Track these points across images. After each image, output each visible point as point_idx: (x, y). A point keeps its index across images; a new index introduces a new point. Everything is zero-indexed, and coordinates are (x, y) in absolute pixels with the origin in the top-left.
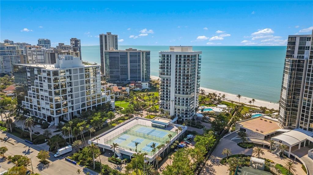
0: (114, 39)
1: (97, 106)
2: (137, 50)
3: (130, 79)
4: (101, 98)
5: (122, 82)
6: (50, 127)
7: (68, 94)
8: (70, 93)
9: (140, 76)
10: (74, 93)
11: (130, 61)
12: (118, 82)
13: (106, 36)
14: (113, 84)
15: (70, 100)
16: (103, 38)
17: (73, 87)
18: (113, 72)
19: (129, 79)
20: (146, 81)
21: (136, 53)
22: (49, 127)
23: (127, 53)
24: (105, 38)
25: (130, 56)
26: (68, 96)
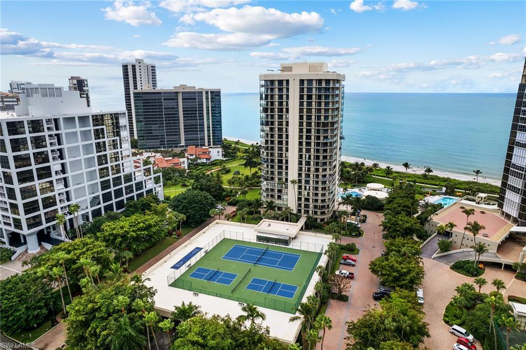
0: (150, 72)
1: (125, 202)
2: (196, 88)
3: (185, 143)
4: (133, 183)
5: (170, 150)
6: (16, 259)
7: (54, 178)
8: (62, 176)
9: (204, 137)
10: (69, 174)
11: (183, 108)
12: (163, 149)
13: (134, 66)
14: (153, 154)
15: (60, 192)
16: (129, 71)
17: (67, 160)
18: (151, 130)
19: (183, 143)
20: (214, 146)
21: (195, 92)
22: (13, 258)
23: (177, 93)
24: (133, 69)
25: (183, 99)
26: (55, 182)
